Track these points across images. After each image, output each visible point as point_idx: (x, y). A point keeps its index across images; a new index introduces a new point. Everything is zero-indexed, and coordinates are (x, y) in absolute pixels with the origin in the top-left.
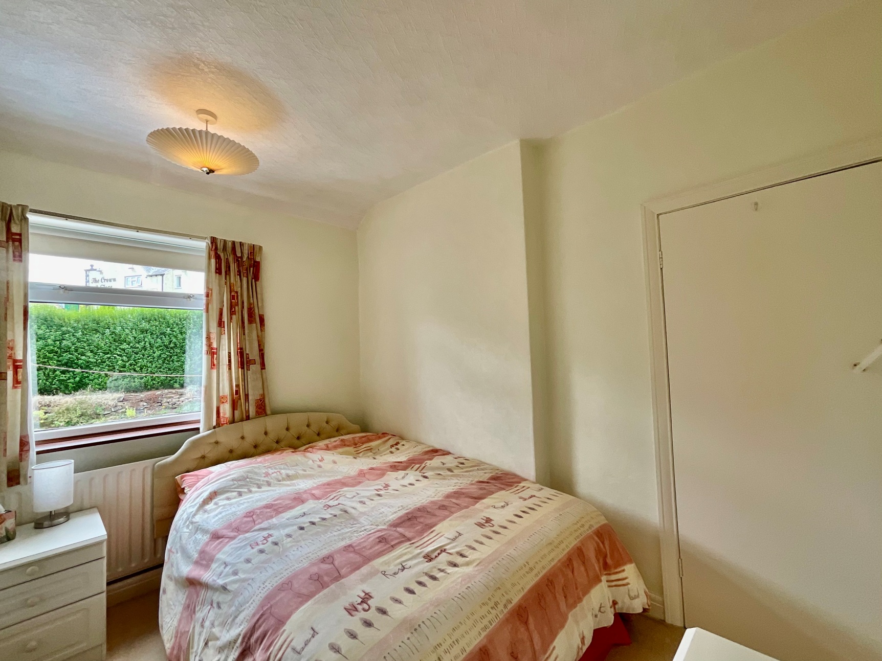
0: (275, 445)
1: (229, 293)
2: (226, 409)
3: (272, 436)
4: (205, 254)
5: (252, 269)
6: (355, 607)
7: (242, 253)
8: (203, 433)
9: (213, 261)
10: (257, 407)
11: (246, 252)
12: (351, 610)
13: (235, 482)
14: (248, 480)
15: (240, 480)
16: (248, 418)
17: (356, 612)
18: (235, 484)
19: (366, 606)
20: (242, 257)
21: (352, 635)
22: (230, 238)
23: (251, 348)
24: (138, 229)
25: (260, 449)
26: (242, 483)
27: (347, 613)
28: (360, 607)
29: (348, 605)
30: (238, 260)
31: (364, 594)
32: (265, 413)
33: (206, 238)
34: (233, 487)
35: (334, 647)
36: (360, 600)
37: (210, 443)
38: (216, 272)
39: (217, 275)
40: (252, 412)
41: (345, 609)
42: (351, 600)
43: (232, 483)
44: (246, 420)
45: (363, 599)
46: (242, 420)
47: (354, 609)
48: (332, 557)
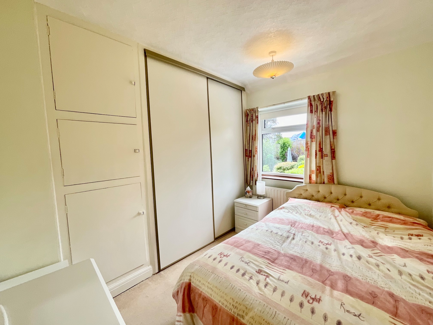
0: (335, 201)
1: (316, 121)
2: (314, 177)
3: (334, 195)
4: (307, 105)
5: (328, 106)
6: (308, 295)
7: (323, 99)
8: (304, 184)
9: (309, 107)
10: (328, 179)
11: (325, 97)
12: (305, 294)
13: (292, 207)
14: (296, 208)
15: (294, 207)
16: (324, 183)
17: (305, 297)
18: (291, 208)
19: (311, 301)
20: (323, 102)
21: (292, 299)
22: (316, 94)
23: (326, 149)
24: (284, 103)
25: (326, 200)
26: (293, 208)
27: (302, 293)
28: (309, 298)
29: (307, 292)
30: (322, 103)
31: (319, 298)
32: (334, 182)
33: (306, 98)
34: (290, 208)
35: (284, 293)
36: (313, 297)
37: (304, 190)
38: (310, 112)
39: (311, 113)
40: (326, 180)
41: (304, 291)
42: (310, 292)
43: (291, 207)
44: (323, 184)
45: (315, 299)
46: (321, 183)
47: (307, 296)
48: (350, 279)
